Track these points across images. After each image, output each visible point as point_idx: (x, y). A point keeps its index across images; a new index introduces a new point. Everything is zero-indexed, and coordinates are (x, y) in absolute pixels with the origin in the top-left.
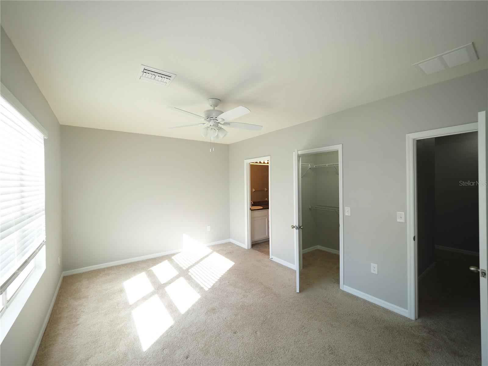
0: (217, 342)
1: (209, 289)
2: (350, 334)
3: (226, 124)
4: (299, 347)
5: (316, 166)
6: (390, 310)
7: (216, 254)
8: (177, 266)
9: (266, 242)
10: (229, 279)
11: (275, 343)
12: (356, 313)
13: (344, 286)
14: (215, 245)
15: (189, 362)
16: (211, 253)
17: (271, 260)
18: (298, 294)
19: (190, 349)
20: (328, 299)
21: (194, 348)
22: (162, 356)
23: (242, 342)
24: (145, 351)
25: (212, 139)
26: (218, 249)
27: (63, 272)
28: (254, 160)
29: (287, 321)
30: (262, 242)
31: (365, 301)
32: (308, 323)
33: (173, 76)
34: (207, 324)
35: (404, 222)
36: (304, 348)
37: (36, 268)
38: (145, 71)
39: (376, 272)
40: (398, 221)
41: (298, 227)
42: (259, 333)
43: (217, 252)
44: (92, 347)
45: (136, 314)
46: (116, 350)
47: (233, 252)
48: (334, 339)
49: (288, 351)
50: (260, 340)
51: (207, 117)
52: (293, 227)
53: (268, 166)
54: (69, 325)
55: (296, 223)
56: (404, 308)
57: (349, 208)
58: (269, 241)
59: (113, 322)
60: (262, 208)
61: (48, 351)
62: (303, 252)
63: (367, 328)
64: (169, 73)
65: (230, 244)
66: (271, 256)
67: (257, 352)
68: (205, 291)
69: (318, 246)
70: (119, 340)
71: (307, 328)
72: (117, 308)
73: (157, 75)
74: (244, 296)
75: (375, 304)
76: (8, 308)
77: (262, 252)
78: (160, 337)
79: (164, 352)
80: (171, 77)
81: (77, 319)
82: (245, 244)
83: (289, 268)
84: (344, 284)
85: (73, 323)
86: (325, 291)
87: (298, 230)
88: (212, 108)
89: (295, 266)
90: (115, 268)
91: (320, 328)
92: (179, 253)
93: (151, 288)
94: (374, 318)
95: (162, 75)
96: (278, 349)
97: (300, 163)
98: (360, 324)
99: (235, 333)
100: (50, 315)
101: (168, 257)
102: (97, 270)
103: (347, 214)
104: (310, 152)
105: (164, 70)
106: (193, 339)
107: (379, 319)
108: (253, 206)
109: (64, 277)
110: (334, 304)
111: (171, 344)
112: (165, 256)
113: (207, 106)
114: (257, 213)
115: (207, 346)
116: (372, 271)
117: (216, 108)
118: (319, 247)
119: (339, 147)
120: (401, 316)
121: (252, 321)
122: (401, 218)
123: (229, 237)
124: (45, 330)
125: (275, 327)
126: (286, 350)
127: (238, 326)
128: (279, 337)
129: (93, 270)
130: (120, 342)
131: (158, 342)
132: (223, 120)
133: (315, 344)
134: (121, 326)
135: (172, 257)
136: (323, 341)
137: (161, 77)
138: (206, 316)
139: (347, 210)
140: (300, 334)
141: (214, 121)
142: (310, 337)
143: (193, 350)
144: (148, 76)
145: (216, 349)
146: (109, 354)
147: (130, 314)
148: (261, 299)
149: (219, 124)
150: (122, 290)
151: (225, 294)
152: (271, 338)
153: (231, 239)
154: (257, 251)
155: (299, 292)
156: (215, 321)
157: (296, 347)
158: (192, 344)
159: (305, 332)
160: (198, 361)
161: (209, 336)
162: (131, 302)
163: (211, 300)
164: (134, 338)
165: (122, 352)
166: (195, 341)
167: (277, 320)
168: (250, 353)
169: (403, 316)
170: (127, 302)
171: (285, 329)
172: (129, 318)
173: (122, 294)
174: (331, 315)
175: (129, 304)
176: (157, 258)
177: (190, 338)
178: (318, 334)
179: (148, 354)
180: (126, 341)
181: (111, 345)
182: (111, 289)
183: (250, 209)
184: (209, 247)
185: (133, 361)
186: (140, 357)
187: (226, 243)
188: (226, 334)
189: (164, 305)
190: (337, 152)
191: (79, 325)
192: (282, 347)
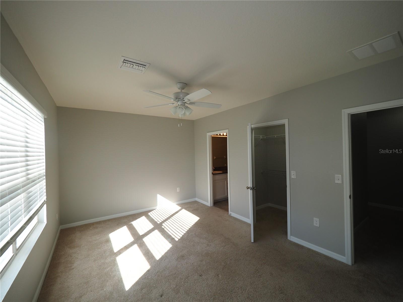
0: (186, 284)
1: (179, 239)
2: (297, 277)
3: (192, 103)
4: (254, 287)
5: (267, 137)
8: (152, 221)
9: (226, 201)
10: (195, 231)
11: (234, 285)
12: (301, 259)
13: (291, 237)
14: (183, 203)
15: (163, 300)
16: (180, 210)
17: (230, 215)
19: (164, 289)
20: (278, 247)
22: (141, 295)
23: (206, 283)
24: (127, 291)
25: (180, 116)
26: (185, 207)
27: (61, 226)
28: (215, 133)
29: (243, 266)
30: (223, 201)
31: (309, 250)
32: (261, 267)
33: (148, 65)
34: (177, 268)
35: (341, 183)
36: (258, 289)
37: (39, 222)
38: (125, 61)
39: (318, 225)
40: (336, 182)
41: (252, 188)
42: (220, 276)
43: (186, 209)
44: (84, 287)
45: (119, 259)
46: (103, 289)
47: (198, 209)
48: (283, 281)
49: (245, 291)
50: (221, 281)
51: (176, 98)
52: (248, 188)
53: (227, 137)
54: (66, 269)
55: (250, 185)
56: (342, 255)
57: (295, 172)
58: (228, 199)
59: (101, 267)
60: (221, 172)
61: (49, 290)
63: (311, 272)
64: (144, 62)
65: (196, 202)
66: (230, 212)
67: (219, 292)
68: (176, 241)
69: (269, 203)
70: (106, 281)
71: (260, 272)
72: (104, 255)
73: (135, 64)
74: (208, 245)
75: (317, 252)
76: (18, 255)
77: (222, 209)
78: (139, 279)
79: (143, 291)
80: (146, 66)
81: (72, 264)
82: (208, 202)
83: (245, 222)
84: (291, 235)
85: (69, 267)
86: (275, 241)
87: (252, 191)
88: (179, 91)
89: (250, 220)
90: (102, 223)
91: (271, 272)
92: (154, 210)
93: (131, 239)
94: (317, 264)
95: (139, 64)
97: (254, 135)
98: (305, 268)
99: (201, 276)
100: (50, 261)
101: (146, 214)
102: (88, 224)
103: (293, 177)
104: (261, 126)
105: (140, 60)
106: (166, 281)
107: (321, 264)
108: (214, 171)
109: (61, 230)
110: (283, 252)
111: (148, 285)
112: (143, 212)
113: (176, 89)
114: (218, 177)
115: (178, 287)
116: (315, 224)
117: (183, 91)
118: (270, 205)
119: (285, 121)
121: (215, 266)
122: (339, 180)
123: (194, 196)
124: (46, 273)
126: (243, 290)
127: (203, 270)
128: (237, 279)
129: (85, 224)
130: (107, 283)
131: (137, 283)
132: (189, 100)
133: (267, 285)
134: (107, 270)
135: (148, 213)
136: (274, 283)
137: (138, 66)
138: (176, 262)
139: (293, 174)
140: (255, 277)
141: (182, 101)
142: (263, 279)
143: (166, 289)
144: (127, 65)
145: (185, 289)
146: (98, 293)
147: (115, 260)
148: (222, 248)
149: (186, 104)
150: (108, 241)
151: (192, 243)
152: (231, 280)
153: (196, 198)
154: (218, 208)
155: (253, 242)
156: (184, 266)
157: (251, 288)
158: (166, 285)
159: (259, 275)
160: (171, 298)
161: (179, 278)
162: (116, 250)
163: (181, 249)
164: (118, 280)
165: (109, 291)
166: (168, 282)
167: (236, 265)
168: (213, 293)
169: (341, 262)
170: (112, 250)
171: (242, 272)
172: (114, 263)
173: (108, 244)
174: (281, 261)
175: (114, 252)
176: (136, 214)
177: (164, 280)
178: (270, 277)
179: (130, 293)
180: (112, 282)
181: (100, 285)
182: (99, 240)
183: (212, 173)
184: (178, 205)
185: (117, 299)
186: (123, 295)
187: (192, 202)
188: (193, 277)
189: (142, 252)
190: (284, 125)
191: (73, 269)
192: (240, 287)
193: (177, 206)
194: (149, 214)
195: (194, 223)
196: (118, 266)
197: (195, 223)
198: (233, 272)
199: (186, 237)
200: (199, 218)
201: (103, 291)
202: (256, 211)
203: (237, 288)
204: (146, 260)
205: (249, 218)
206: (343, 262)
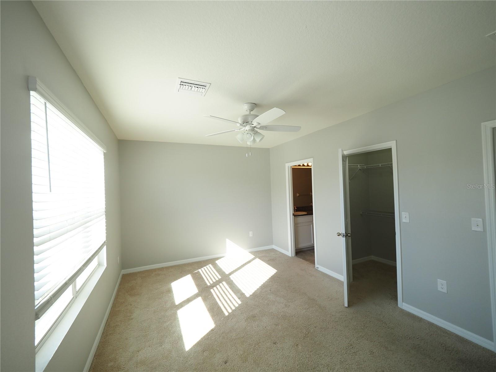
0: (256, 351)
1: (250, 295)
2: (410, 361)
3: (263, 128)
4: (346, 368)
5: (368, 167)
6: (467, 339)
7: (258, 260)
8: (219, 271)
9: (311, 250)
10: (271, 287)
11: (318, 360)
12: (418, 337)
13: (403, 303)
14: (257, 251)
15: (227, 368)
16: (254, 259)
17: (317, 270)
18: (346, 308)
19: (229, 354)
20: (383, 317)
21: (232, 354)
22: (202, 358)
23: (281, 353)
24: (187, 351)
25: (249, 143)
26: (260, 256)
27: (123, 270)
28: (297, 163)
29: (333, 337)
30: (307, 250)
31: (431, 325)
32: (357, 341)
33: (208, 85)
34: (246, 331)
35: (483, 231)
36: (351, 370)
37: (99, 265)
38: (182, 83)
39: (445, 290)
40: (473, 230)
41: (345, 235)
42: (300, 347)
43: (260, 258)
44: (142, 341)
45: (180, 313)
46: (162, 346)
47: (276, 259)
48: (389, 364)
49: (333, 371)
50: (301, 354)
51: (243, 122)
52: (339, 235)
53: (311, 168)
54: (125, 318)
55: (343, 231)
56: (489, 339)
57: (408, 214)
58: (314, 249)
59: (161, 320)
60: (306, 213)
61: (108, 339)
62: (352, 262)
63: (433, 357)
64: (204, 82)
65: (273, 250)
66: (316, 266)
67: (298, 367)
68: (246, 298)
69: (372, 256)
70: (165, 337)
71: (356, 348)
72: (164, 306)
73: (193, 86)
74: (286, 305)
75: (444, 329)
76: (77, 298)
77: (307, 260)
78: (201, 339)
79: (205, 354)
80: (206, 86)
81: (131, 313)
82: (288, 251)
83: (337, 279)
84: (403, 301)
85: (128, 317)
86: (379, 307)
87: (344, 238)
88: (248, 113)
89: (342, 277)
90: (165, 269)
91: (372, 350)
92: (223, 257)
93: (195, 290)
94: (444, 346)
95: (198, 86)
96: (321, 367)
97: (347, 164)
98: (424, 351)
99: (275, 343)
100: (111, 307)
101: (212, 261)
102: (149, 270)
103: (404, 220)
104: (358, 151)
105: (199, 81)
106: (232, 345)
107: (450, 348)
108: (296, 211)
109: (123, 274)
110: (390, 323)
111: (211, 347)
112: (210, 259)
113: (244, 109)
114: (300, 219)
115: (246, 354)
116: (440, 289)
117: (252, 113)
118: (373, 258)
119: (392, 144)
120: (484, 348)
121: (294, 333)
122: (478, 226)
123: (271, 243)
124: (107, 321)
125: (318, 342)
126: (330, 370)
127: (278, 337)
128: (323, 353)
129: (147, 270)
130: (166, 339)
131: (199, 344)
132: (259, 124)
133: (365, 367)
134: (167, 324)
135: (215, 261)
136: (376, 365)
137: (197, 87)
138: (245, 323)
139: (405, 216)
140: (347, 354)
141: (250, 125)
142: (360, 358)
143: (232, 355)
144: (185, 88)
145: (255, 358)
146: (156, 349)
147: (175, 314)
148: (304, 311)
149: (255, 128)
150: (170, 291)
151: (266, 302)
152: (314, 354)
153: (273, 246)
154: (301, 259)
155: (347, 306)
156: (254, 328)
157: (342, 367)
158: (231, 350)
159: (353, 351)
160: (236, 367)
161: (248, 344)
162: (177, 302)
163: (251, 307)
164: (178, 337)
165: (167, 349)
166: (234, 347)
167: (322, 335)
168: (290, 367)
169: (486, 349)
170: (173, 302)
171: (330, 345)
172: (174, 317)
173: (169, 295)
174: (386, 336)
175: (175, 304)
176: (202, 261)
177: (229, 344)
178: (370, 356)
179: (190, 354)
180: (171, 339)
181: (158, 341)
182: (161, 289)
183: (293, 215)
184: (251, 252)
185: (176, 359)
186: (183, 356)
187: (269, 250)
188: (265, 344)
189: (207, 307)
190: (389, 150)
191: (132, 319)
192: (326, 364)
193: (250, 254)
194: (217, 262)
195: (270, 277)
196: (179, 321)
197: (272, 276)
198: (317, 343)
199: (258, 293)
200: (277, 271)
201: (161, 347)
202: (353, 265)
203: (323, 366)
204: (211, 317)
205: (342, 275)
206: (489, 350)
